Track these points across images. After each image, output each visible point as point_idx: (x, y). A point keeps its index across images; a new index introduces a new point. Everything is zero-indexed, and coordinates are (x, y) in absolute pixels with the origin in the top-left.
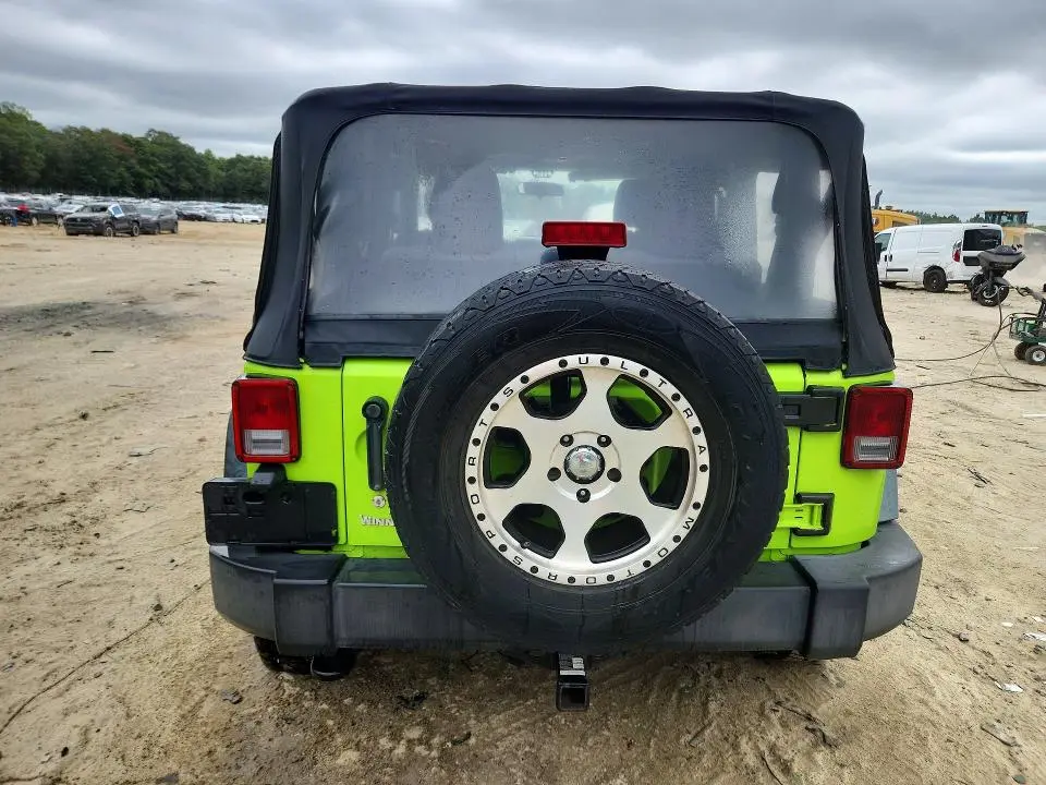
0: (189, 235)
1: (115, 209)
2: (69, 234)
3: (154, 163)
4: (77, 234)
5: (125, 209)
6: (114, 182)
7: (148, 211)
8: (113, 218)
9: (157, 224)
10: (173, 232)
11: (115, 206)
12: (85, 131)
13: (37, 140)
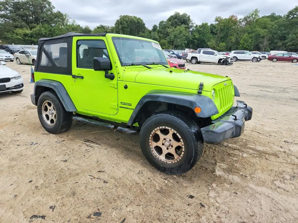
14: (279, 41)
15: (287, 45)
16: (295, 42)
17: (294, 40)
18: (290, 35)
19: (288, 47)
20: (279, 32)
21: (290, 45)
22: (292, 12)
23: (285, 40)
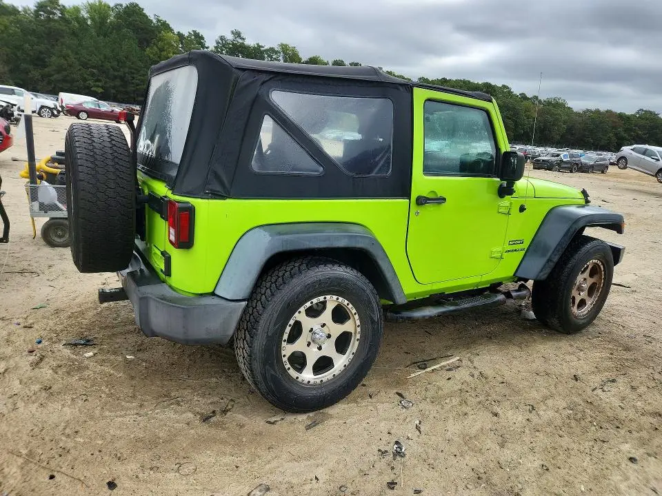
0: (615, 175)
1: (565, 156)
2: (534, 168)
3: (634, 131)
4: (539, 169)
5: (572, 156)
6: (603, 143)
7: (590, 158)
8: (562, 161)
9: (592, 166)
10: (603, 172)
11: (565, 154)
12: (597, 111)
13: (564, 118)
14: (31, 67)
15: (52, 78)
16: (68, 75)
17: (65, 70)
18: (54, 59)
19: (55, 85)
20: (27, 45)
21: (59, 81)
22: (46, 7)
23: (45, 66)
